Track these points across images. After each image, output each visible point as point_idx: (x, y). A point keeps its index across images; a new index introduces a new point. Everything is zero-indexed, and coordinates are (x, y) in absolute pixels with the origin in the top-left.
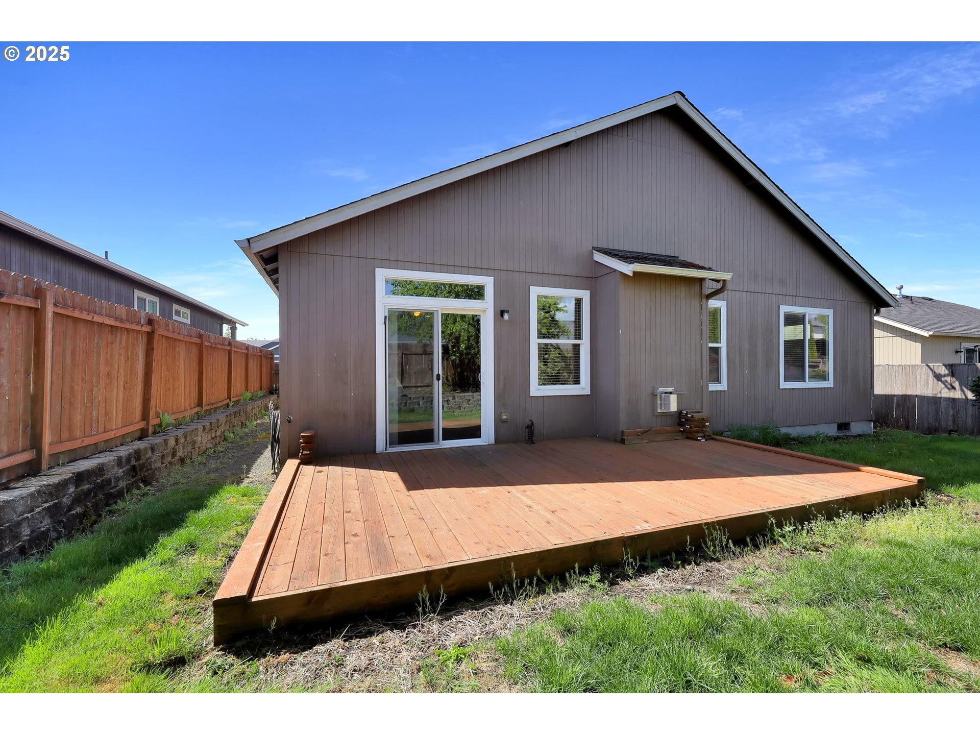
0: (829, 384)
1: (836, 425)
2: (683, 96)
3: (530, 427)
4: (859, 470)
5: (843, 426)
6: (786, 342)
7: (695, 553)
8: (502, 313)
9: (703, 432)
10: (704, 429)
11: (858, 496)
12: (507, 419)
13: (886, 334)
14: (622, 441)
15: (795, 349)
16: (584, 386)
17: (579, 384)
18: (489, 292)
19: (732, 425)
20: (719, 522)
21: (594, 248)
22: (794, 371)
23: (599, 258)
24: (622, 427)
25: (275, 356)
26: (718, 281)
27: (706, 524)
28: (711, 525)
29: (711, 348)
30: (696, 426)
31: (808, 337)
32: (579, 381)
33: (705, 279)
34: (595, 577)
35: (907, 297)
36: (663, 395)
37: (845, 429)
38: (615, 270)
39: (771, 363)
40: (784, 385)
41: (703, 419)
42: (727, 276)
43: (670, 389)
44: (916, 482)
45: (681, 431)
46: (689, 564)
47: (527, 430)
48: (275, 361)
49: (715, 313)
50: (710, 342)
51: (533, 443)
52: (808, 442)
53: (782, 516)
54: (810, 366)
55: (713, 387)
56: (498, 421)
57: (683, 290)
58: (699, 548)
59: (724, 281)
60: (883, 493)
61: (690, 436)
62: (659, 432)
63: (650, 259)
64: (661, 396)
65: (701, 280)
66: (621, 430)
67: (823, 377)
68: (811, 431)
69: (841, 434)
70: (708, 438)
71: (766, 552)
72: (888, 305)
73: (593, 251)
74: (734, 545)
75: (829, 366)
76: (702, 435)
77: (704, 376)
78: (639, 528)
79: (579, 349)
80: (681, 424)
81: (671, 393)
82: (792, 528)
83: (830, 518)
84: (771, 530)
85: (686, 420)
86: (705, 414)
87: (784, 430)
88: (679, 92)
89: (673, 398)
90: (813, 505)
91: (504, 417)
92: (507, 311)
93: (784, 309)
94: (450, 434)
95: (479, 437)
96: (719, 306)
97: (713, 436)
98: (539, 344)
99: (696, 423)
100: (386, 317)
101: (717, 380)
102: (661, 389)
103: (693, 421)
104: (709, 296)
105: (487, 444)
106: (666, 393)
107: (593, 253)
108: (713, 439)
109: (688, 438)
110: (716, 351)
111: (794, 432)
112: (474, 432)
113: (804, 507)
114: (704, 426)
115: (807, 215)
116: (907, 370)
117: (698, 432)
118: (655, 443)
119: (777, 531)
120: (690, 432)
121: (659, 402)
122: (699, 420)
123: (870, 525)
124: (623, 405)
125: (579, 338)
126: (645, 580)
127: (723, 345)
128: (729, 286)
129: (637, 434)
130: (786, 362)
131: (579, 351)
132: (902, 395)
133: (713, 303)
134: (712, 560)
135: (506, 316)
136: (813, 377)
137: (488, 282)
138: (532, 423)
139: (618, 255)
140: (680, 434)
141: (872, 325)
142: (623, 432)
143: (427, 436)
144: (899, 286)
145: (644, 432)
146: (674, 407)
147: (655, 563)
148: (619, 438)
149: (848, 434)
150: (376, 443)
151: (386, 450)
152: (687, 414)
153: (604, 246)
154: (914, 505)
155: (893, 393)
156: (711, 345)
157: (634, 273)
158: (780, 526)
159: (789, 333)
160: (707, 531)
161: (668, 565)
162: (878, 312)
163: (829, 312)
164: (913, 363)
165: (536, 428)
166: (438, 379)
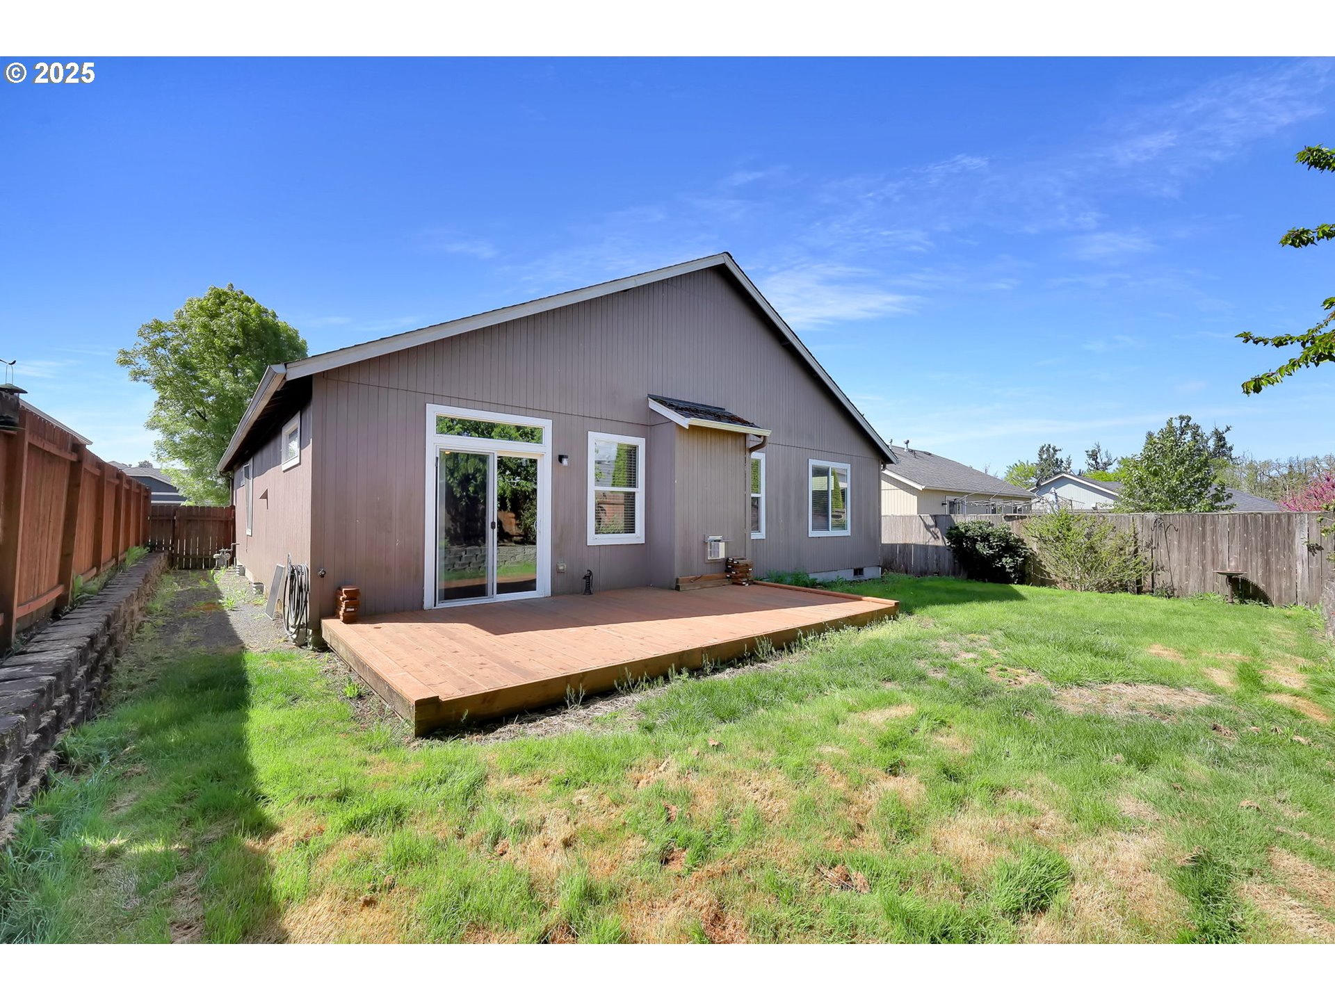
0: (847, 533)
1: (852, 572)
2: (731, 257)
3: (588, 577)
4: (861, 600)
5: (858, 572)
6: (814, 493)
7: (750, 657)
8: (561, 458)
9: (747, 577)
10: (748, 574)
11: (856, 615)
12: (563, 570)
13: (893, 487)
14: (677, 588)
15: (821, 498)
16: (638, 535)
17: (634, 532)
18: (547, 436)
19: (770, 571)
20: (765, 635)
21: (650, 396)
22: (821, 520)
23: (654, 406)
24: (677, 575)
25: (152, 493)
26: (760, 436)
27: (757, 637)
28: (761, 638)
29: (752, 498)
30: (741, 572)
31: (832, 487)
32: (634, 530)
33: (748, 434)
34: (685, 675)
35: (912, 451)
36: (713, 543)
37: (860, 574)
38: (671, 421)
39: (801, 515)
40: (812, 534)
41: (747, 565)
42: (766, 433)
43: (718, 538)
44: (894, 605)
45: (728, 578)
46: (747, 665)
47: (585, 580)
48: (152, 502)
49: (756, 464)
50: (752, 492)
51: (590, 593)
52: (830, 586)
53: (807, 630)
54: (833, 516)
55: (755, 536)
56: (556, 572)
57: (730, 441)
58: (753, 654)
59: (765, 437)
60: (872, 612)
61: (736, 582)
62: (709, 579)
63: (701, 411)
64: (711, 544)
65: (745, 435)
66: (675, 577)
67: (843, 527)
68: (832, 576)
69: (857, 579)
70: (752, 583)
71: (797, 655)
72: (892, 463)
73: (649, 399)
74: (776, 651)
75: (848, 518)
76: (746, 580)
77: (747, 525)
78: (711, 642)
79: (634, 497)
80: (728, 571)
81: (719, 541)
82: (813, 637)
83: (837, 630)
84: (800, 639)
85: (733, 566)
86: (748, 561)
87: (812, 576)
88: (727, 253)
89: (722, 545)
90: (827, 622)
91: (561, 568)
92: (566, 457)
93: (813, 463)
94: (503, 588)
95: (534, 589)
96: (760, 458)
97: (756, 581)
98: (596, 491)
99: (740, 569)
100: (437, 458)
101: (757, 529)
102: (711, 538)
103: (738, 567)
104: (752, 449)
105: (542, 596)
106: (715, 541)
107: (648, 401)
108: (755, 583)
109: (734, 584)
110: (756, 500)
111: (820, 577)
112: (530, 585)
113: (821, 623)
114: (748, 572)
115: (830, 378)
116: (906, 519)
117: (742, 577)
118: (706, 589)
119: (803, 640)
120: (736, 578)
121: (709, 550)
122: (743, 566)
123: (862, 632)
124: (678, 554)
125: (635, 486)
126: (718, 676)
127: (762, 495)
128: (768, 440)
129: (690, 581)
130: (815, 512)
131: (634, 500)
132: (903, 544)
133: (755, 455)
134: (762, 661)
135: (565, 461)
136: (835, 527)
137: (545, 425)
138: (591, 573)
139: (673, 406)
140: (727, 580)
141: (879, 477)
142: (677, 579)
143: (480, 591)
144: (906, 441)
145: (696, 579)
146: (722, 555)
147: (725, 666)
148: (674, 586)
149: (862, 578)
150: (423, 599)
151: (435, 606)
152: (733, 561)
153: (659, 394)
154: (890, 619)
155: (896, 543)
156: (754, 495)
157: (690, 426)
158: (805, 637)
159: (816, 484)
160: (758, 641)
161: (732, 665)
162: (884, 467)
163: (848, 466)
164: (912, 514)
165: (595, 579)
166: (493, 527)
